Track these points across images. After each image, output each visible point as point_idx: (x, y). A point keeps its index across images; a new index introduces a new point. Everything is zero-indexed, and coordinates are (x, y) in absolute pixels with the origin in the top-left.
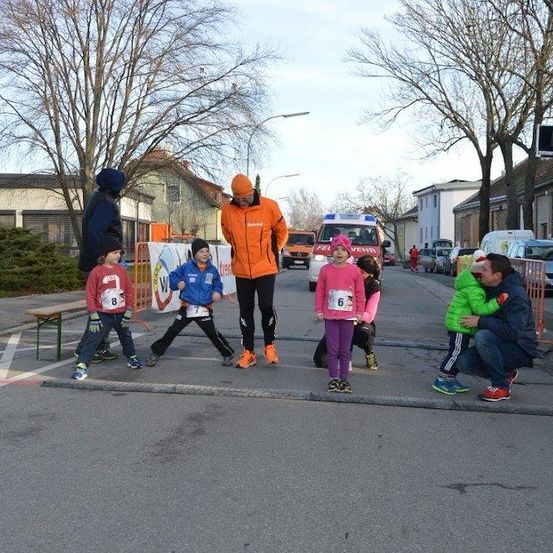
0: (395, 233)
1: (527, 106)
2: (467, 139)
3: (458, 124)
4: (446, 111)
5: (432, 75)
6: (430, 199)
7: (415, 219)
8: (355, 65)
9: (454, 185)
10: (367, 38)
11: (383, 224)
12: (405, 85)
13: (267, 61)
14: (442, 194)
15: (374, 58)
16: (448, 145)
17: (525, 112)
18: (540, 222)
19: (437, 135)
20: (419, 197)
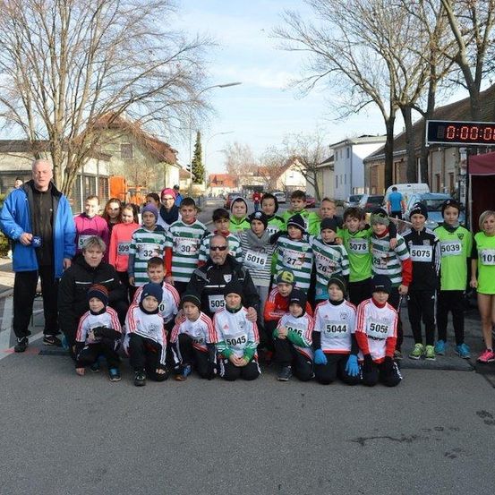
0: (315, 180)
1: (423, 76)
2: (374, 102)
3: (366, 90)
4: (356, 79)
5: (345, 50)
6: (344, 151)
7: (331, 168)
8: (280, 40)
9: (363, 140)
10: (289, 18)
11: (305, 172)
12: (322, 57)
13: (206, 47)
14: (354, 146)
15: (295, 35)
16: (358, 107)
17: (421, 81)
18: (434, 173)
19: (348, 99)
20: (335, 149)
